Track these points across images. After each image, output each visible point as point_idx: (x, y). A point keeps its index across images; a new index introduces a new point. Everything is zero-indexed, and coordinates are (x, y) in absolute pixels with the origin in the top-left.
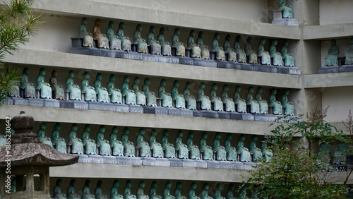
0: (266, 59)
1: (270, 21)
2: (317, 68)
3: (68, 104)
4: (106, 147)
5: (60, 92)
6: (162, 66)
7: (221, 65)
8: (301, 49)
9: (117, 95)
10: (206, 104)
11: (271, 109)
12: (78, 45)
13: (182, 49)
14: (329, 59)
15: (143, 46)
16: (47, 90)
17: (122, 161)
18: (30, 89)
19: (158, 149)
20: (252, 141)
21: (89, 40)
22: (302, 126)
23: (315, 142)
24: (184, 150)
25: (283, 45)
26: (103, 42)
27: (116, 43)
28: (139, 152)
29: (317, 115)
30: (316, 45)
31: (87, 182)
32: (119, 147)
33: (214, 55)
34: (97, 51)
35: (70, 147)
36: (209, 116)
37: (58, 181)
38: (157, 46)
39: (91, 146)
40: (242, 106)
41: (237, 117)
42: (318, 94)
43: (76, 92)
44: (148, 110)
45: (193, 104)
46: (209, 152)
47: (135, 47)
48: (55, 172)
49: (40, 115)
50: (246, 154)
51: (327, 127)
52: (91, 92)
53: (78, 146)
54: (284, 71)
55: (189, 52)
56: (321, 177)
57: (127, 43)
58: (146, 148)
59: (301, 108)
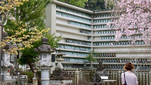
0: (88, 44)
1: (89, 39)
2: (94, 45)
3: (65, 48)
4: (69, 53)
5: (64, 47)
6: (76, 44)
7: (83, 44)
8: (92, 43)
9: (71, 47)
10: (81, 49)
11: (88, 50)
12: (66, 41)
13: (78, 42)
14: (95, 44)
15: (74, 42)
16: (63, 46)
17: (71, 55)
18: (61, 46)
19: (75, 54)
20: (86, 53)
21: (68, 41)
22: (92, 52)
23: (93, 53)
24: (78, 54)
25: (90, 42)
26: (69, 41)
27: (71, 41)
28: (73, 54)
29: (94, 50)
30: (94, 42)
31: (67, 57)
32: (71, 53)
33: (82, 43)
34: (68, 42)
35: (65, 53)
36: (81, 50)
37: (64, 57)
38: (75, 42)
39: (67, 53)
40: (85, 49)
41: (85, 50)
42: (94, 48)
43: (66, 47)
44: (74, 49)
45: (79, 49)
46: (81, 54)
47: (73, 42)
48: (63, 56)
49: (62, 49)
50: (85, 55)
51: (95, 52)
52: (68, 47)
53: (66, 53)
54: (90, 45)
55: (79, 43)
56: (94, 58)
57: (72, 41)
58: (74, 54)
59: (92, 50)
